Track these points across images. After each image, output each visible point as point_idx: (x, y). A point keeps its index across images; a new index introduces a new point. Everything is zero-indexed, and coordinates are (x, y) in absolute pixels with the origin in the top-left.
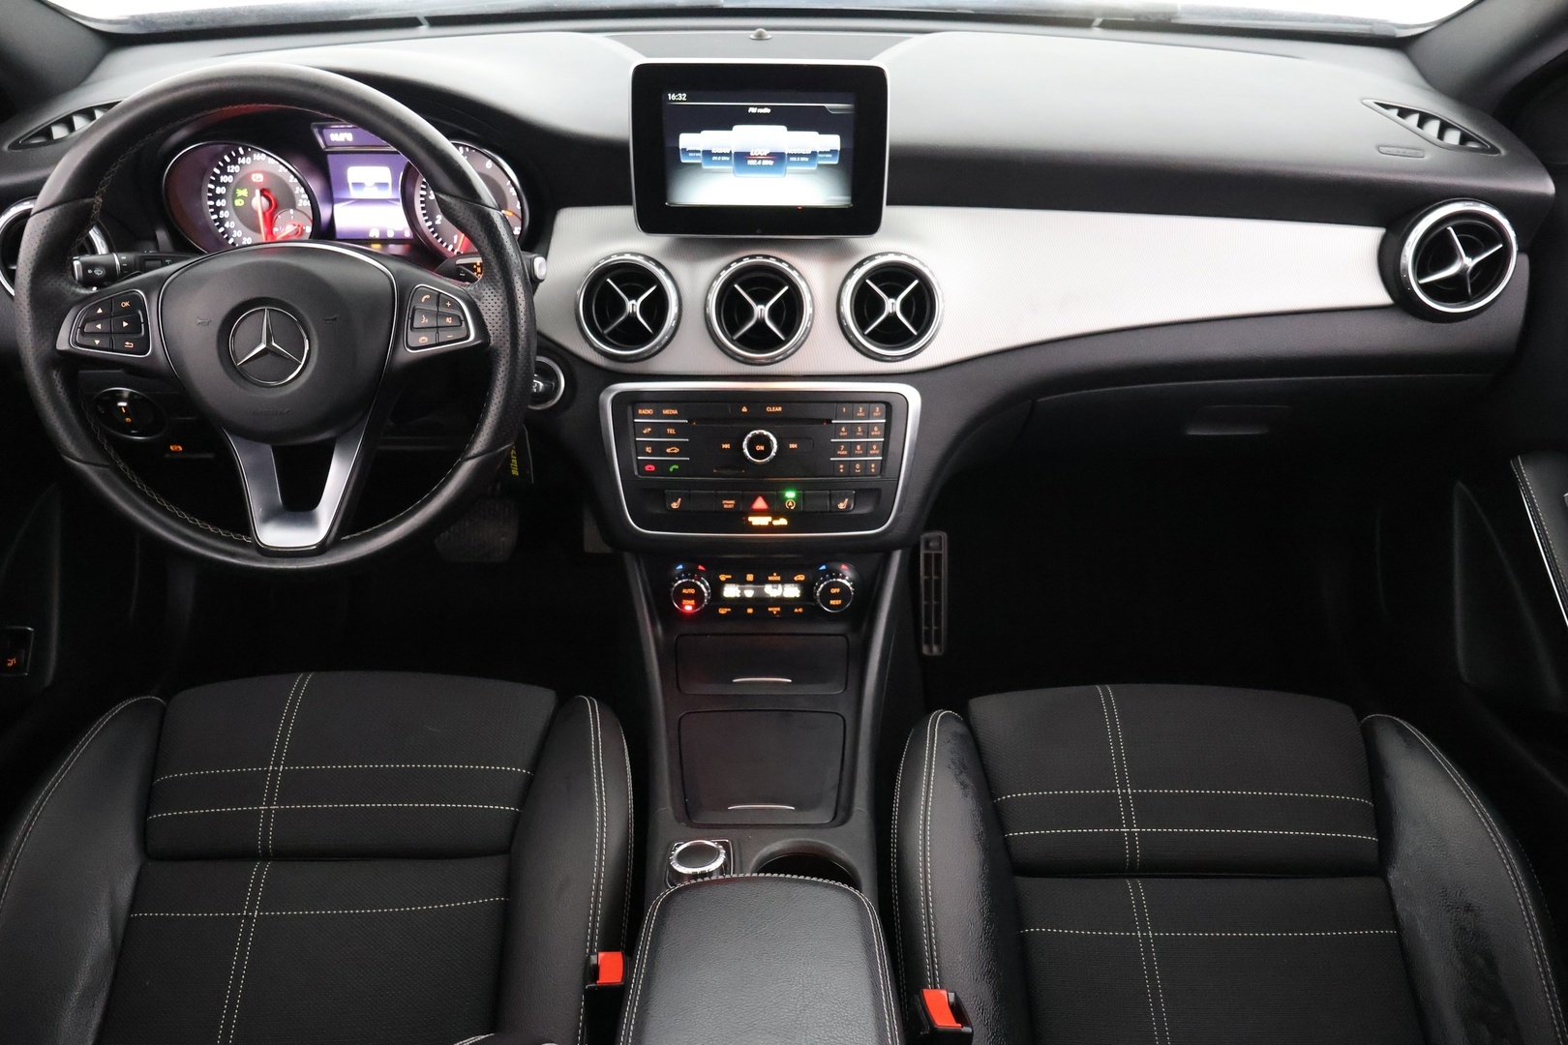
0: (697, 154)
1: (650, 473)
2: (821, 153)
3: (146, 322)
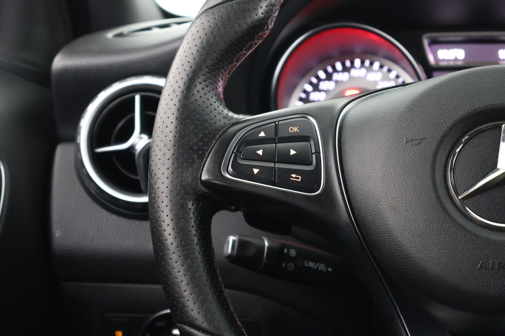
3: (318, 152)
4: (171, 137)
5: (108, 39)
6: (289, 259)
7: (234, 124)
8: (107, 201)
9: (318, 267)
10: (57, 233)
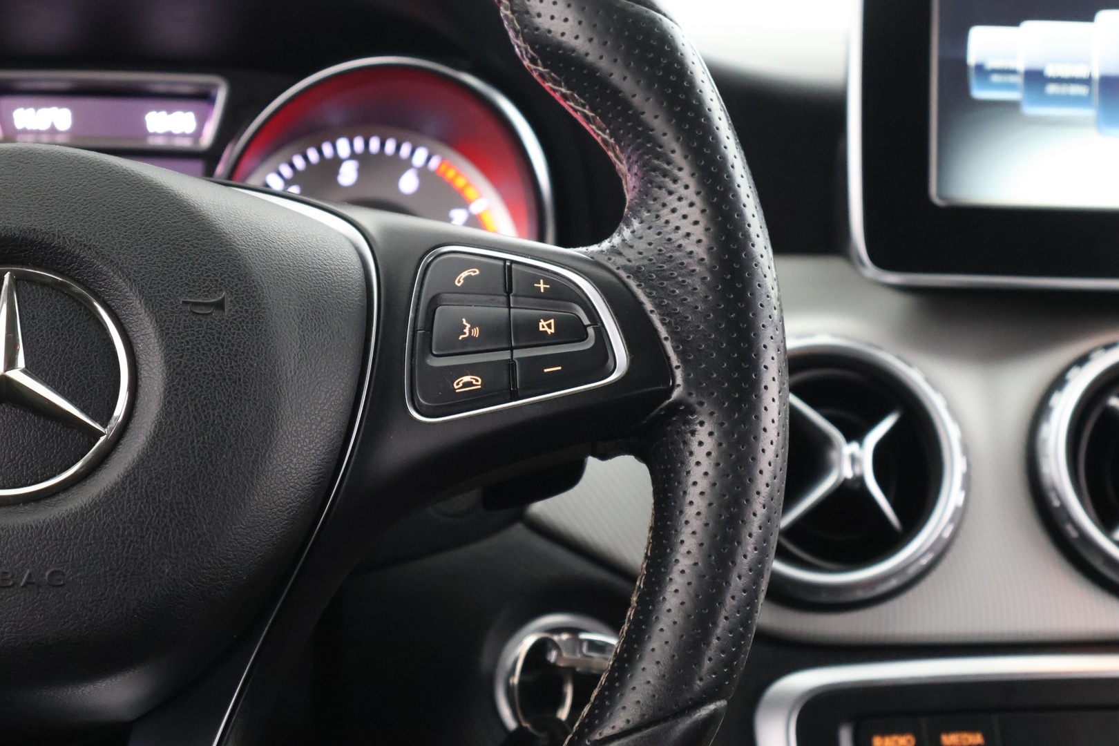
0: (1011, 80)
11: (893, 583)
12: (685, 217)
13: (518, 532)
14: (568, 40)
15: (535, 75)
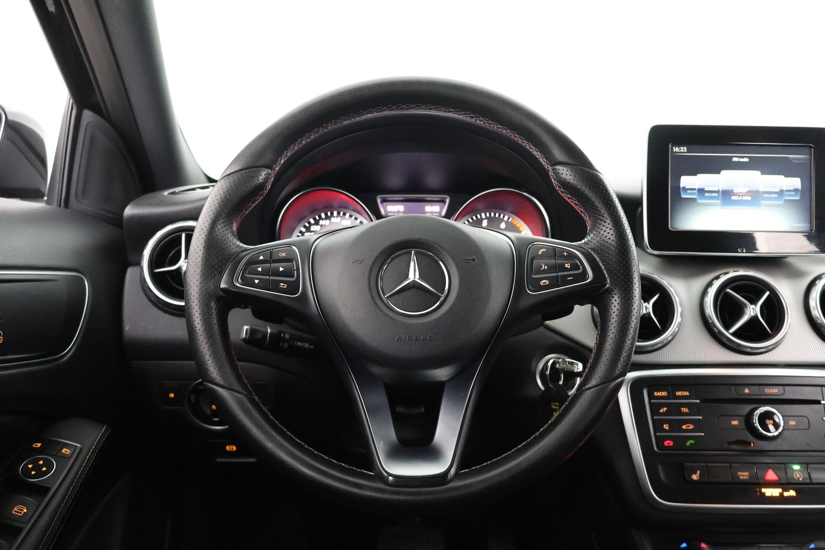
0: (694, 191)
1: (668, 448)
2: (787, 191)
3: (298, 269)
4: (200, 259)
5: (164, 196)
6: (284, 340)
7: (243, 251)
8: (163, 305)
9: (304, 345)
10: (127, 328)
11: (660, 345)
12: (608, 233)
13: (542, 329)
14: (571, 181)
15: (560, 192)
